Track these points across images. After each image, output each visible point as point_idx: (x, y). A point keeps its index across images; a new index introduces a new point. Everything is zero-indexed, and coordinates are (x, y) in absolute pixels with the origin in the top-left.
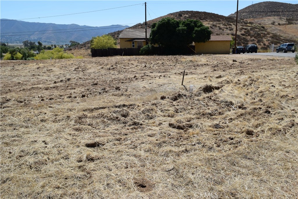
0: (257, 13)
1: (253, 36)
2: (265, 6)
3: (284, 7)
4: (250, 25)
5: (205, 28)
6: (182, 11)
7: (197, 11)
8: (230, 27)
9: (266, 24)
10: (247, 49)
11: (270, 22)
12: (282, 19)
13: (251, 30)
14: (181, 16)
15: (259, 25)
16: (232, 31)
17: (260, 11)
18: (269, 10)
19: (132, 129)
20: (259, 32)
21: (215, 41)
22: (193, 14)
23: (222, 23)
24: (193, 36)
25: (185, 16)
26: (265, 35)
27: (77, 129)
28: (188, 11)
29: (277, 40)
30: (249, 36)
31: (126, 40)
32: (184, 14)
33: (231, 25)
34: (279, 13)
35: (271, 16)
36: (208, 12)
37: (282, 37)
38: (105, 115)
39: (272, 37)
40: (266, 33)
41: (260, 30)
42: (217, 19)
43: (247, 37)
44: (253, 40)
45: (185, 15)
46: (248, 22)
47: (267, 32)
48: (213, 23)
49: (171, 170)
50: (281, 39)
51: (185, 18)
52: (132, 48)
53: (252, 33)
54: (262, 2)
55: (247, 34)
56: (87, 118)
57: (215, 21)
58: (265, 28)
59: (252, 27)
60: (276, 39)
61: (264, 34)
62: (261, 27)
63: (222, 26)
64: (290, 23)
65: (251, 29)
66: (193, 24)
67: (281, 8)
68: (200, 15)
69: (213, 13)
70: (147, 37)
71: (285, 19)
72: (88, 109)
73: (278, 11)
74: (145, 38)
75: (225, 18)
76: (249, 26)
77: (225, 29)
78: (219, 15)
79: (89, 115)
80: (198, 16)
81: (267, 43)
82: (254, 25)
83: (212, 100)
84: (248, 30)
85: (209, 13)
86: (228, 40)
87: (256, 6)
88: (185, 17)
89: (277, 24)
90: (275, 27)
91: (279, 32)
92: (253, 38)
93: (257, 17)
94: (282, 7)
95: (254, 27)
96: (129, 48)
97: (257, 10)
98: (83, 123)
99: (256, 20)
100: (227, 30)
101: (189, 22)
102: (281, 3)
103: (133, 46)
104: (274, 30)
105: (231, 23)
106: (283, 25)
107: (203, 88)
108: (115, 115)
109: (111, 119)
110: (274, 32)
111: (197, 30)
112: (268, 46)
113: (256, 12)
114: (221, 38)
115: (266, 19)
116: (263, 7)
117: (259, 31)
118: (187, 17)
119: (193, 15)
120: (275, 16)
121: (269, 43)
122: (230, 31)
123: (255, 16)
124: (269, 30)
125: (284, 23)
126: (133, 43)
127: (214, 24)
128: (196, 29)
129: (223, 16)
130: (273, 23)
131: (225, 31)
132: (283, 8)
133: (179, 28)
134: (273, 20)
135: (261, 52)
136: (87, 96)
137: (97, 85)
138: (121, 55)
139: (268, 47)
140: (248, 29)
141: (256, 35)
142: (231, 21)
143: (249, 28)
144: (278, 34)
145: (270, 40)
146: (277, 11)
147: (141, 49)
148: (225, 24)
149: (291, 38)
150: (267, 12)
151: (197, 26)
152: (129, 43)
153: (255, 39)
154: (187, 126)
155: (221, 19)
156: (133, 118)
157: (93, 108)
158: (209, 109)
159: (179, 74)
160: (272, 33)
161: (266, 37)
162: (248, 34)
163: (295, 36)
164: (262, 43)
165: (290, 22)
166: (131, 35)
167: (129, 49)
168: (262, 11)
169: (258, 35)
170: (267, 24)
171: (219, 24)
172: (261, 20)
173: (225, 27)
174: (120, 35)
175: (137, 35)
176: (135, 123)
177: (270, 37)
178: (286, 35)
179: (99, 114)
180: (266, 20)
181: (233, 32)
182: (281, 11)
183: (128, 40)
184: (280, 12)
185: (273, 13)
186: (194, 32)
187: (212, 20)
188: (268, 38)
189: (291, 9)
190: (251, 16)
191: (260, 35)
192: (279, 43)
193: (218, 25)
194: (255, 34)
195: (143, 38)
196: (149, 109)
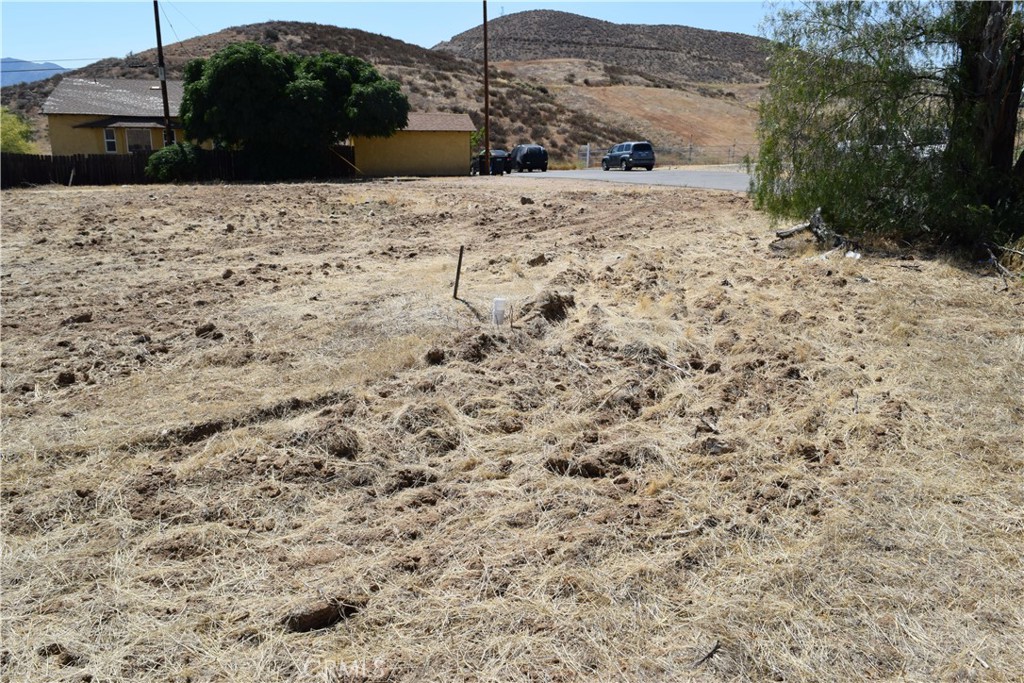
0: (518, 45)
1: (518, 116)
2: (541, 25)
3: (592, 31)
4: (505, 81)
5: (389, 88)
6: (276, 20)
7: (330, 27)
8: (444, 86)
9: (552, 82)
10: (518, 159)
11: (562, 76)
12: (594, 68)
13: (511, 99)
14: (276, 39)
15: (530, 83)
16: (454, 99)
17: (526, 38)
18: (553, 38)
19: (414, 504)
20: (534, 106)
21: (422, 131)
22: (316, 36)
23: (419, 72)
24: (351, 114)
25: (291, 42)
26: (552, 116)
27: (172, 550)
28: (297, 23)
29: (587, 130)
30: (506, 116)
31: (78, 124)
32: (287, 34)
33: (446, 78)
34: (579, 47)
35: (559, 57)
36: (369, 31)
37: (598, 121)
38: (260, 458)
39: (573, 122)
40: (554, 108)
41: (537, 99)
42: (402, 55)
43: (502, 120)
44: (521, 129)
45: (290, 37)
46: (499, 71)
47: (557, 105)
48: (390, 69)
49: (711, 655)
50: (596, 127)
51: (292, 49)
52: (108, 156)
53: (513, 106)
54: (530, 12)
55: (500, 111)
56: (175, 484)
57: (393, 64)
58: (550, 92)
59: (513, 87)
60: (584, 129)
61: (549, 110)
62: (538, 89)
63: (419, 81)
64: (615, 81)
65: (510, 95)
66: (346, 73)
67: (585, 33)
68: (344, 40)
69: (385, 34)
70: (172, 114)
71: (602, 67)
72: (143, 441)
73: (578, 43)
74: (163, 115)
75: (428, 56)
76: (504, 86)
77: (431, 92)
78: (406, 42)
79: (179, 468)
80: (337, 44)
81: (560, 140)
82: (518, 80)
83: (597, 348)
84: (502, 98)
85: (372, 34)
86: (462, 129)
87: (515, 22)
88: (290, 45)
89: (580, 81)
90: (576, 92)
91: (589, 106)
92: (519, 124)
93: (520, 57)
94: (587, 32)
95: (518, 89)
96: (94, 156)
97: (517, 34)
98: (179, 512)
99: (521, 67)
100: (436, 94)
101: (328, 64)
102: (583, 17)
103: (111, 146)
104: (576, 99)
105: (448, 74)
106: (598, 84)
107: (542, 307)
108: (303, 454)
109: (298, 474)
110: (576, 107)
111: (361, 93)
112: (564, 149)
113: (516, 40)
114: (439, 121)
115: (548, 63)
116: (535, 27)
117: (534, 102)
118: (299, 45)
119: (318, 40)
120: (570, 57)
121: (566, 141)
122: (448, 98)
123: (512, 54)
124: (560, 100)
125: (601, 78)
126: (110, 135)
127: (392, 72)
128: (358, 88)
129: (417, 47)
130: (570, 79)
131: (430, 98)
132: (590, 32)
133: (297, 84)
134: (569, 70)
135: (556, 169)
136: (86, 377)
137: (89, 321)
138: (66, 184)
139: (565, 151)
140: (500, 93)
141: (526, 113)
142: (447, 67)
143: (503, 91)
144: (588, 112)
145: (567, 131)
146: (574, 43)
147: (151, 157)
148: (427, 73)
149: (623, 126)
150: (546, 43)
151: (361, 79)
152: (89, 133)
153: (525, 127)
154: (611, 462)
155: (414, 59)
156: (381, 455)
157: (165, 432)
158: (608, 382)
159: (384, 253)
160: (570, 108)
161: (555, 122)
162: (504, 110)
163: (632, 119)
164: (547, 139)
165: (614, 76)
166: (94, 103)
167: (93, 158)
168: (532, 37)
169: (533, 115)
170: (552, 79)
171: (410, 74)
172: (536, 66)
173: (431, 84)
174: (47, 103)
175: (122, 104)
176: (406, 478)
177: (567, 121)
178: (609, 115)
179: (235, 460)
180: (549, 66)
181: (457, 102)
182: (586, 42)
183: (83, 121)
184: (581, 44)
185: (565, 48)
186: (352, 98)
187: (384, 59)
188: (563, 125)
189: (613, 39)
190: (503, 55)
191: (539, 114)
192: (593, 140)
193: (406, 78)
194: (523, 110)
195: (156, 115)
196: (425, 409)
